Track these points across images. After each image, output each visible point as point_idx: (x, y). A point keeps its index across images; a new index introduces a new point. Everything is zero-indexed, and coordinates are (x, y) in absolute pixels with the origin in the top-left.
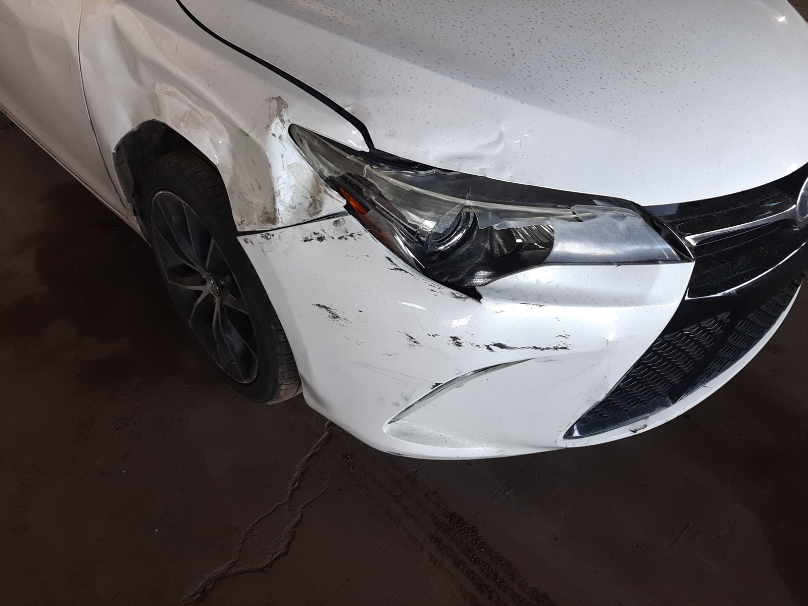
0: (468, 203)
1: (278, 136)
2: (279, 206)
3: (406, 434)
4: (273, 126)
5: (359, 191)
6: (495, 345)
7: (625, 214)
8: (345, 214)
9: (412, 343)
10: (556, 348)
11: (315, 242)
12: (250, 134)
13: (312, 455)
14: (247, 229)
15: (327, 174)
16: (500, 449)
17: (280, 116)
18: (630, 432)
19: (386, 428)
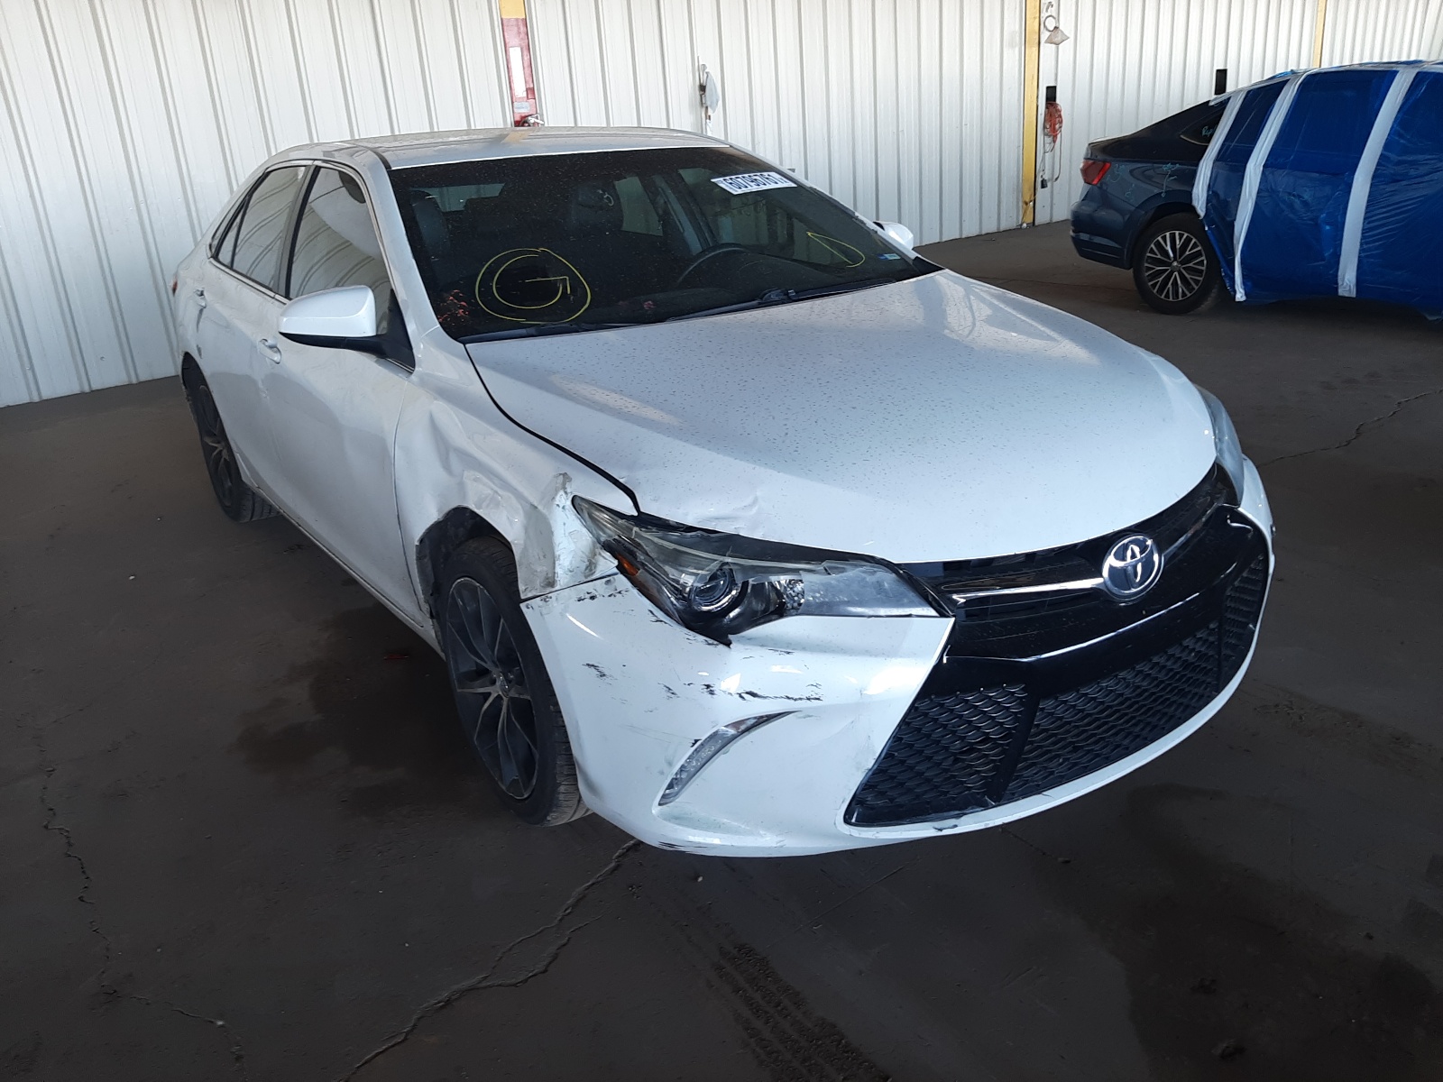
0: (729, 560)
1: (561, 506)
2: (559, 570)
3: (677, 818)
4: (558, 498)
5: (633, 554)
6: (747, 693)
7: (875, 569)
8: (616, 574)
9: (670, 694)
10: (808, 699)
11: (588, 601)
12: (540, 507)
13: (593, 884)
14: (530, 595)
15: (603, 538)
16: (779, 839)
17: (564, 488)
18: (934, 830)
19: (656, 810)
